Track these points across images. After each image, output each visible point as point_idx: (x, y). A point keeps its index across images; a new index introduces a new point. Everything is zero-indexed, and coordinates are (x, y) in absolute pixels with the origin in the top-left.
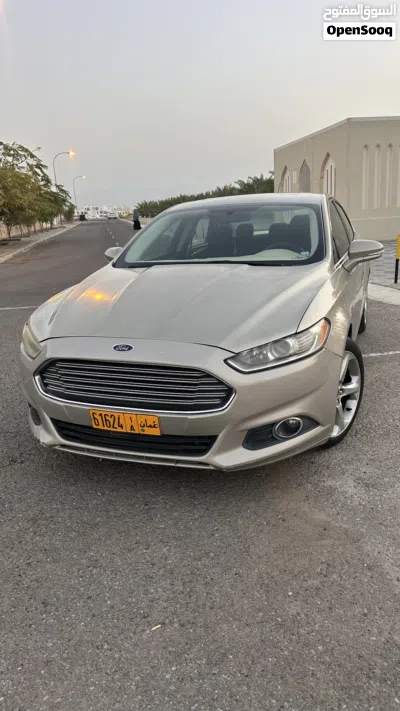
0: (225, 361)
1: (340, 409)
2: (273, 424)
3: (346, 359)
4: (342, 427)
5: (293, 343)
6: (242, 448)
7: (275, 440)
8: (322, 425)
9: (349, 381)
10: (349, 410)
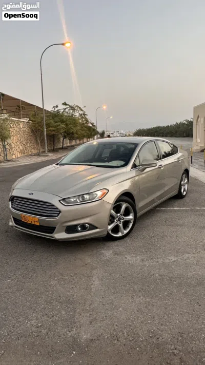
0: (59, 201)
1: (121, 225)
2: (76, 226)
3: (124, 206)
4: (122, 233)
5: (87, 197)
6: (64, 233)
7: (78, 232)
8: (100, 229)
9: (128, 215)
10: (128, 227)
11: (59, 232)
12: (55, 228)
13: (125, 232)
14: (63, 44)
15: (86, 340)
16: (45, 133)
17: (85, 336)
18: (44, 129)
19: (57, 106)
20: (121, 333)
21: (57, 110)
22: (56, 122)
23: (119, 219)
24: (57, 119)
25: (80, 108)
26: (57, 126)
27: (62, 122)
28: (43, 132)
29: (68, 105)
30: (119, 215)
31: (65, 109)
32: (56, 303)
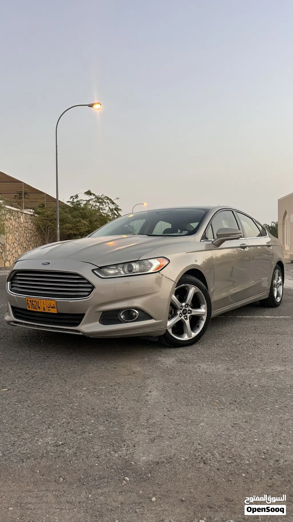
0: (93, 271)
1: (187, 322)
2: (118, 311)
3: (192, 291)
4: (189, 336)
5: (136, 267)
6: (98, 323)
7: (120, 322)
8: (155, 319)
9: (199, 307)
10: (198, 327)
11: (89, 322)
12: (83, 315)
13: (194, 335)
14: (91, 106)
15: (148, 463)
16: (58, 231)
17: (144, 458)
18: (56, 227)
19: (77, 196)
20: (209, 454)
21: (78, 201)
22: (75, 217)
23: (185, 312)
24: (75, 213)
25: (110, 200)
26: (77, 222)
27: (84, 217)
28: (55, 230)
29: (94, 195)
30: (184, 304)
31: (89, 200)
32: (88, 416)
